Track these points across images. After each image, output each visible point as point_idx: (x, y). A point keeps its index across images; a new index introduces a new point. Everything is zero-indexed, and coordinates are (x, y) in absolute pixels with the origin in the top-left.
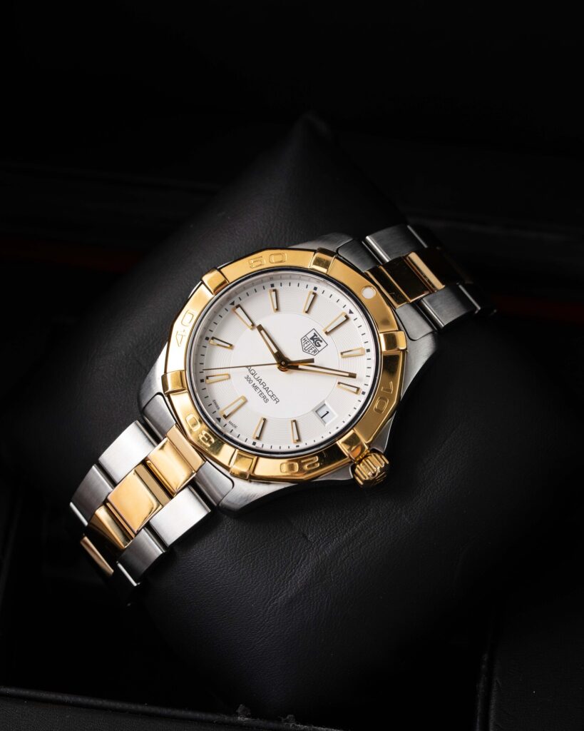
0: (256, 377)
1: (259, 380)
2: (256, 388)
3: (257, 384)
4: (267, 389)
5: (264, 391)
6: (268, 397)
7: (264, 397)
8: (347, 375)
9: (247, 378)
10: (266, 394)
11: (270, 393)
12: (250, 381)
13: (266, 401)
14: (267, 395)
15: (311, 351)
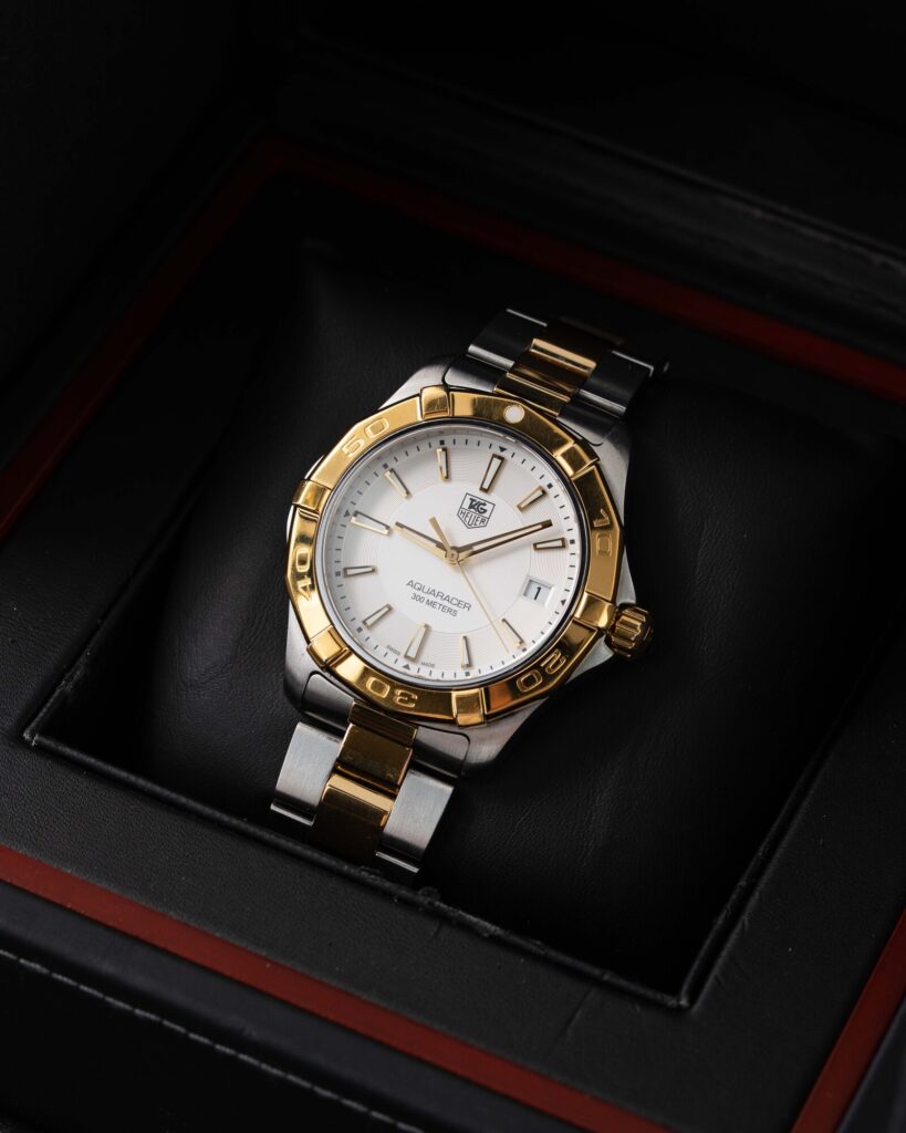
0: (426, 590)
1: (432, 592)
2: (432, 604)
3: (431, 598)
4: (447, 599)
5: (445, 603)
6: (455, 608)
7: (450, 610)
8: (540, 526)
9: (415, 597)
10: (449, 605)
11: (455, 602)
12: (420, 599)
13: (454, 613)
14: (451, 606)
15: (478, 523)
